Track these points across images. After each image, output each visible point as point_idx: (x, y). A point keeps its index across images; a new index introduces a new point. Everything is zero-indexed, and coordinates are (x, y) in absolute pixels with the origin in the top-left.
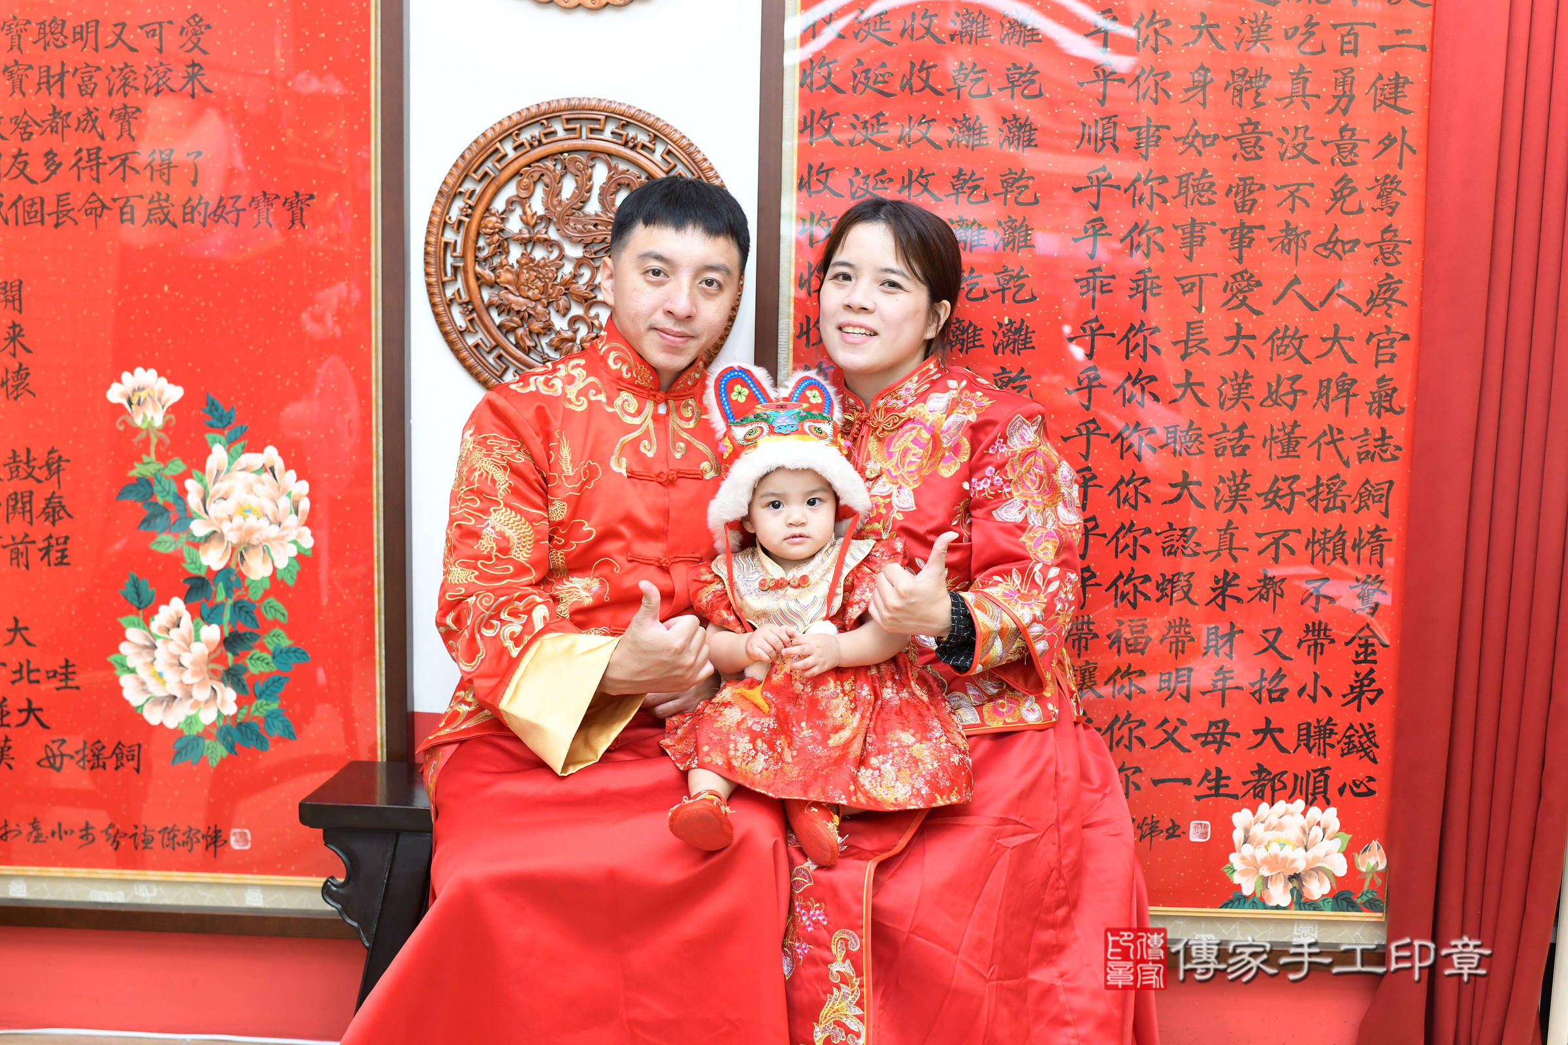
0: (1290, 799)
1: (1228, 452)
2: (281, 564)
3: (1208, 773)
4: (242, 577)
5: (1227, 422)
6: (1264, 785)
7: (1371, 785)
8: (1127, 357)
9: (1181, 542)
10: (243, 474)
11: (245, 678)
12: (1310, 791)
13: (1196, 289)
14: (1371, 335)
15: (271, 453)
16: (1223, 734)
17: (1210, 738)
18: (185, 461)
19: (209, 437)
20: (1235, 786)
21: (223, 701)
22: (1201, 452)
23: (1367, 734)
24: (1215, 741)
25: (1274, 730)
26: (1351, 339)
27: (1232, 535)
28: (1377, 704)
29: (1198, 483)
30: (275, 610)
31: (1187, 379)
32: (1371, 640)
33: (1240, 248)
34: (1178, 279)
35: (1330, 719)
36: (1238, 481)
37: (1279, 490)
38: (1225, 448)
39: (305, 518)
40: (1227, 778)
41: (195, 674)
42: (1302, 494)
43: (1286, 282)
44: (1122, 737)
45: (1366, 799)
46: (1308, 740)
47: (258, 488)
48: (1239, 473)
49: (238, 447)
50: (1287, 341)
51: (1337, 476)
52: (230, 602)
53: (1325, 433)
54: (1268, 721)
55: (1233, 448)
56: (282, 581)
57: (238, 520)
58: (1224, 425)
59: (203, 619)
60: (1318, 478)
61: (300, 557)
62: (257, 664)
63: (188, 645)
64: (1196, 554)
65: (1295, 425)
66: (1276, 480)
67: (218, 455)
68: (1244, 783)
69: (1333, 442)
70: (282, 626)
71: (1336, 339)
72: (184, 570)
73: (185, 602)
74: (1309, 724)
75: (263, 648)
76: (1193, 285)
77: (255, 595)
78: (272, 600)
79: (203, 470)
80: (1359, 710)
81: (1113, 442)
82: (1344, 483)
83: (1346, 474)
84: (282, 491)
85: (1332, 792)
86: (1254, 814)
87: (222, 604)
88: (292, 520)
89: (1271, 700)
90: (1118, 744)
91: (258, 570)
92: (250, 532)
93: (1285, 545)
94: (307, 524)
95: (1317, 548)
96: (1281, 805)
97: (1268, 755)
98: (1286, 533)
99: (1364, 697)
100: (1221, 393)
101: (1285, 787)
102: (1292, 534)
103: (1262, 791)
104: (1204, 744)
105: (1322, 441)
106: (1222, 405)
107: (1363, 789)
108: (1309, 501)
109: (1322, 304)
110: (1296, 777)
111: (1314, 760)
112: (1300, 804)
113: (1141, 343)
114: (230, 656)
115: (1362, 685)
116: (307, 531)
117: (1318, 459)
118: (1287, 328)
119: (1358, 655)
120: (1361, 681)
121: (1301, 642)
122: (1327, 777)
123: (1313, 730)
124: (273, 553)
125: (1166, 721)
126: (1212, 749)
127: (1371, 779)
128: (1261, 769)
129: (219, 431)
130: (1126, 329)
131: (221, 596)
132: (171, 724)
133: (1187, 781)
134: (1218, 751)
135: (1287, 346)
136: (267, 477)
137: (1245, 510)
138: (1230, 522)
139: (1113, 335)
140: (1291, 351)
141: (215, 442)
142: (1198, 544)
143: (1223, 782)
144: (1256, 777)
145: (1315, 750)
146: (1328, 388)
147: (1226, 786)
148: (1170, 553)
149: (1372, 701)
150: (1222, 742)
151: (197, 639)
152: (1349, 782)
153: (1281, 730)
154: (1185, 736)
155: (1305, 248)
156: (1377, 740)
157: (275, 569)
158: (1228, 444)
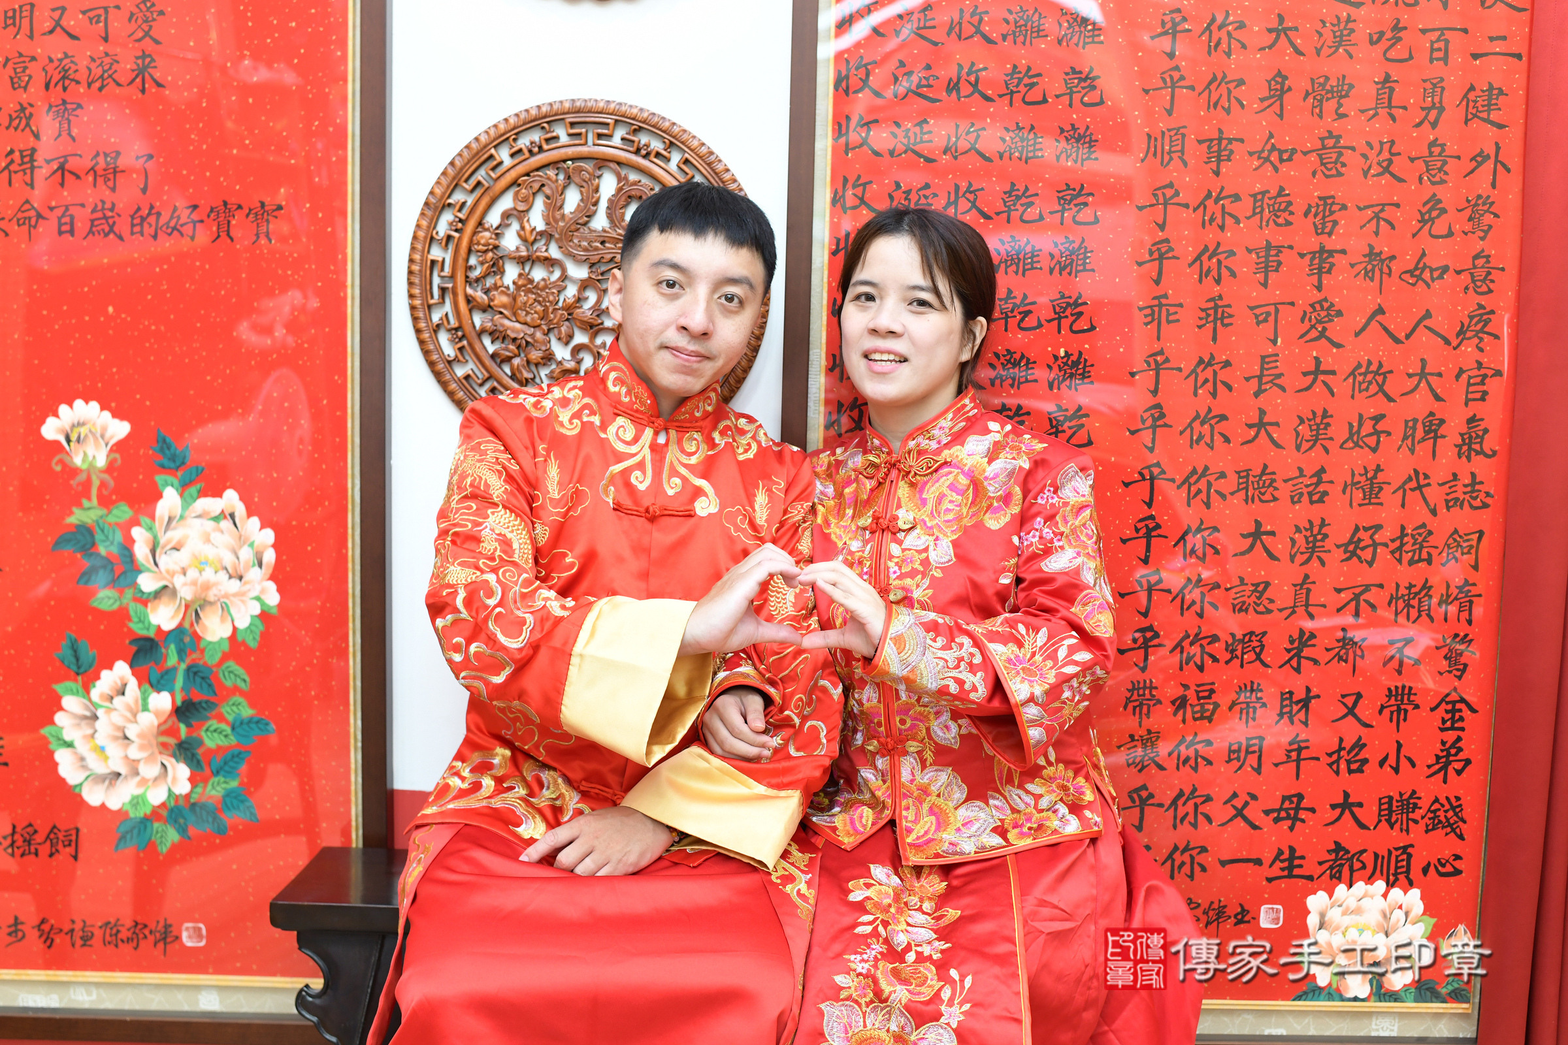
0: (1370, 880)
1: (1305, 498)
2: (243, 623)
3: (1280, 852)
4: (197, 638)
5: (1303, 466)
6: (1342, 865)
7: (1457, 864)
8: (1195, 394)
9: (1253, 598)
10: (198, 521)
11: (200, 752)
12: (1392, 871)
13: (1272, 319)
14: (1461, 371)
15: (231, 498)
16: (1297, 809)
17: (1283, 814)
18: (131, 506)
19: (160, 479)
20: (1310, 867)
21: (174, 779)
22: (1275, 499)
23: (1453, 808)
24: (1288, 817)
25: (1352, 804)
26: (1440, 375)
27: (1309, 591)
28: (1464, 775)
29: (1272, 533)
30: (235, 675)
31: (1261, 419)
32: (1458, 706)
33: (1320, 273)
34: (1251, 308)
35: (1414, 792)
36: (1316, 530)
37: (1360, 540)
38: (1301, 494)
39: (270, 571)
40: (1302, 858)
41: (142, 748)
42: (1386, 545)
43: (1369, 312)
44: (1187, 814)
45: (1452, 880)
46: (1390, 815)
47: (216, 537)
48: (1317, 522)
49: (193, 490)
50: (1369, 377)
51: (1424, 525)
52: (183, 666)
53: (1410, 479)
54: (1346, 795)
55: (1310, 494)
56: (244, 643)
57: (192, 574)
58: (1300, 470)
59: (151, 685)
60: (1403, 528)
61: (264, 616)
62: (213, 737)
63: (135, 715)
64: (1269, 611)
65: (1378, 469)
66: (1357, 529)
67: (170, 500)
68: (1320, 863)
69: (1419, 487)
70: (242, 693)
71: (1423, 375)
72: (130, 630)
73: (131, 667)
74: (1391, 798)
75: (221, 718)
76: (1268, 314)
77: (212, 658)
78: (231, 665)
79: (153, 518)
80: (1445, 782)
81: (1178, 487)
82: (1430, 533)
83: (1432, 523)
84: (242, 540)
85: (1416, 872)
86: (1331, 897)
87: (174, 669)
88: (255, 575)
89: (1350, 771)
90: (1182, 821)
91: (215, 630)
92: (207, 587)
93: (1366, 601)
94: (272, 578)
95: (1401, 604)
96: (1360, 886)
97: (1348, 834)
98: (1367, 588)
99: (1450, 769)
100: (1298, 434)
101: (1364, 867)
102: (1374, 589)
103: (1340, 872)
104: (1277, 820)
105: (1407, 487)
106: (1298, 448)
107: (1449, 869)
108: (1392, 552)
109: (1408, 337)
110: (1376, 856)
111: (1396, 838)
112: (1380, 885)
113: (1211, 379)
114: (183, 728)
115: (1449, 755)
116: (272, 586)
117: (1403, 506)
118: (1370, 363)
119: (1444, 721)
120: (1448, 750)
121: (1382, 707)
122: (1410, 856)
123: (1395, 804)
124: (233, 611)
125: (1235, 795)
126: (1285, 824)
127: (1457, 857)
128: (1338, 847)
129: (172, 472)
130: (1194, 362)
131: (172, 659)
132: (114, 804)
133: (1258, 862)
134: (1291, 828)
135: (1370, 383)
136: (226, 524)
137: (1323, 563)
138: (1307, 577)
139: (1180, 370)
140: (1373, 388)
141: (166, 484)
142: (1272, 601)
143: (1296, 862)
144: (1333, 856)
145: (1397, 826)
146: (1414, 428)
147: (1301, 866)
148: (1240, 610)
149: (1459, 772)
150: (1296, 819)
151: (145, 708)
152: (1434, 861)
153: (1360, 805)
154: (1254, 812)
155: (1389, 275)
156: (1464, 815)
157: (235, 629)
158: (1305, 490)
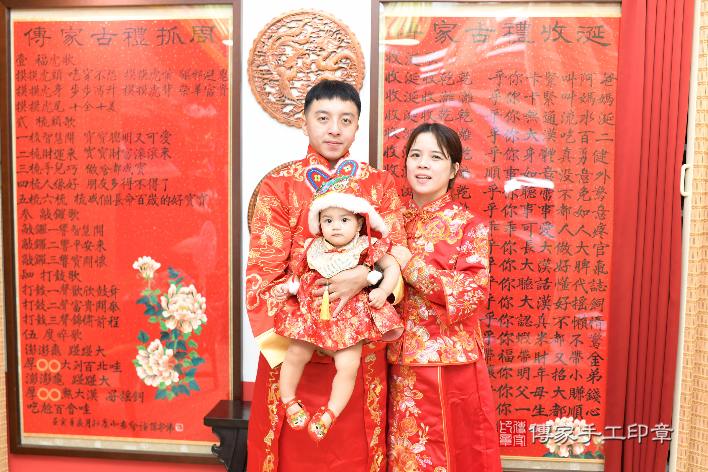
0: (568, 416)
1: (542, 288)
2: (196, 327)
3: (536, 407)
4: (181, 332)
5: (541, 277)
6: (557, 411)
7: (598, 411)
8: (504, 253)
9: (525, 321)
10: (181, 295)
11: (182, 368)
12: (575, 413)
13: (529, 228)
14: (595, 245)
15: (192, 288)
16: (542, 392)
17: (537, 394)
18: (161, 290)
19: (170, 281)
20: (547, 412)
21: (174, 377)
22: (532, 288)
23: (596, 392)
24: (539, 395)
25: (561, 391)
26: (587, 246)
27: (544, 319)
28: (600, 381)
29: (531, 300)
30: (193, 344)
31: (527, 261)
32: (597, 358)
33: (546, 214)
34: (523, 225)
35: (582, 387)
36: (546, 299)
37: (561, 302)
38: (541, 287)
39: (204, 311)
40: (544, 408)
41: (164, 367)
42: (570, 303)
43: (563, 226)
44: (504, 393)
45: (596, 417)
46: (574, 394)
47: (187, 300)
48: (546, 296)
49: (180, 285)
50: (563, 247)
51: (583, 297)
52: (177, 341)
53: (578, 281)
54: (559, 388)
55: (544, 287)
56: (196, 334)
57: (180, 311)
58: (540, 278)
59: (167, 347)
60: (576, 298)
61: (202, 325)
62: (186, 364)
63: (161, 356)
64: (531, 326)
65: (567, 278)
66: (560, 298)
67: (173, 288)
68: (550, 410)
69: (582, 284)
70: (195, 350)
71: (582, 247)
72: (160, 330)
73: (161, 341)
74: (574, 389)
75: (188, 358)
76: (528, 227)
77: (186, 338)
78: (192, 341)
79: (167, 293)
80: (593, 383)
81: (499, 284)
82: (586, 299)
83: (586, 296)
84: (195, 301)
85: (583, 414)
86: (554, 421)
87: (174, 342)
88: (199, 312)
89: (560, 380)
90: (503, 395)
91: (187, 330)
92: (184, 316)
93: (564, 322)
94: (205, 313)
95: (576, 323)
96: (564, 419)
97: (559, 400)
98: (564, 318)
99: (595, 379)
100: (539, 266)
101: (565, 412)
102: (566, 318)
103: (557, 414)
104: (535, 396)
105: (577, 284)
106: (539, 271)
107: (595, 413)
108: (573, 306)
109: (576, 234)
110: (570, 408)
111: (576, 402)
112: (571, 418)
113: (509, 248)
114: (176, 361)
115: (594, 374)
116: (205, 316)
117: (576, 290)
118: (563, 243)
119: (592, 363)
120: (594, 373)
121: (570, 358)
122: (581, 409)
123: (576, 391)
124: (192, 323)
125: (520, 387)
126: (538, 397)
127: (598, 409)
128: (556, 405)
129: (174, 279)
130: (504, 243)
131: (173, 339)
132: (155, 385)
133: (529, 410)
134: (540, 398)
135: (564, 249)
136: (190, 296)
137: (549, 310)
138: (543, 314)
139: (499, 246)
140: (565, 251)
141: (172, 283)
142: (531, 322)
143: (542, 410)
144: (555, 408)
145: (577, 398)
146: (579, 264)
147: (543, 411)
148: (521, 325)
149: (598, 380)
150: (541, 395)
151: (165, 354)
152: (590, 410)
153: (564, 391)
154: (527, 392)
155: (569, 213)
156: (600, 395)
157: (193, 329)
158: (542, 285)
